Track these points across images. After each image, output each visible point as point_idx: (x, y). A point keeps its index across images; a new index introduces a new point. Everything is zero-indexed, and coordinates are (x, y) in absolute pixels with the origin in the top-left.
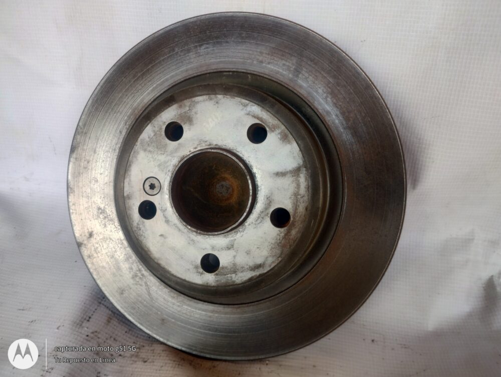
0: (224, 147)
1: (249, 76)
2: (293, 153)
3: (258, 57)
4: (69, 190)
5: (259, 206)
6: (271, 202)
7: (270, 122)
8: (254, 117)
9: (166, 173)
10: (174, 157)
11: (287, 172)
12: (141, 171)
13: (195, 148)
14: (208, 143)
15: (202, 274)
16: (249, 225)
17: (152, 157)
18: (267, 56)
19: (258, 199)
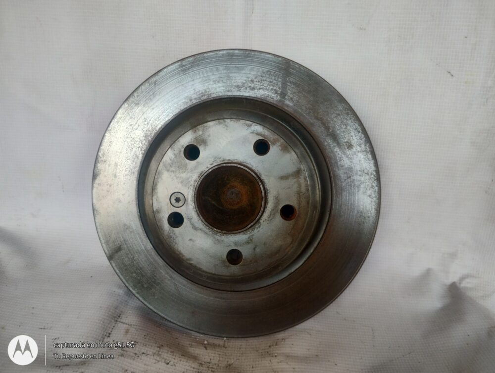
0: (236, 161)
1: (244, 100)
2: (292, 160)
3: (250, 85)
4: (95, 212)
5: (270, 206)
6: (279, 201)
7: (271, 138)
8: (258, 134)
9: (189, 188)
10: (194, 173)
11: (289, 175)
12: (166, 188)
13: (212, 164)
14: (222, 159)
15: (229, 266)
16: (263, 221)
17: (175, 176)
18: (258, 84)
19: (268, 200)
